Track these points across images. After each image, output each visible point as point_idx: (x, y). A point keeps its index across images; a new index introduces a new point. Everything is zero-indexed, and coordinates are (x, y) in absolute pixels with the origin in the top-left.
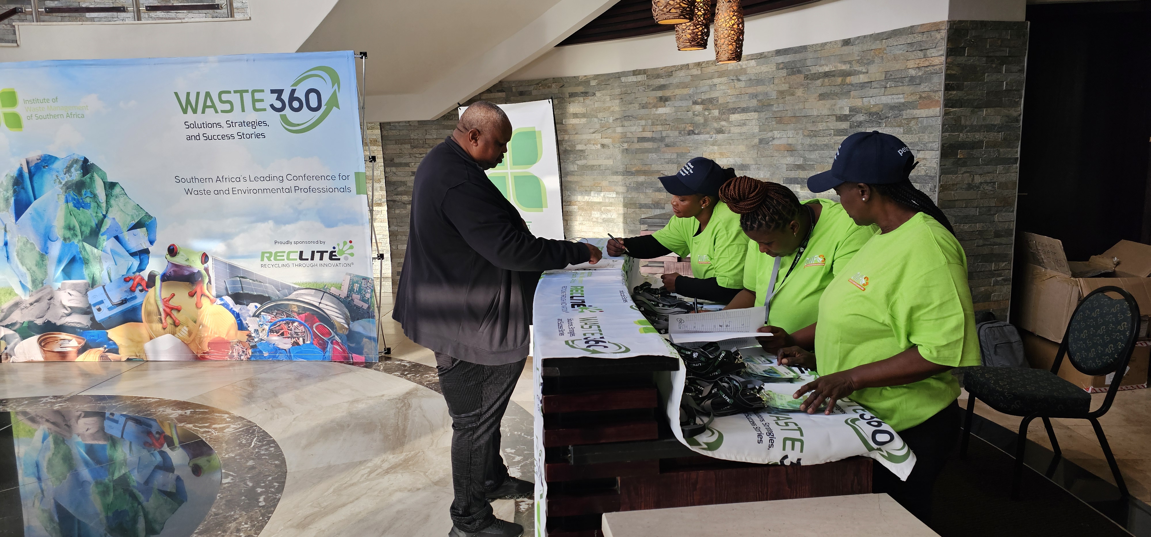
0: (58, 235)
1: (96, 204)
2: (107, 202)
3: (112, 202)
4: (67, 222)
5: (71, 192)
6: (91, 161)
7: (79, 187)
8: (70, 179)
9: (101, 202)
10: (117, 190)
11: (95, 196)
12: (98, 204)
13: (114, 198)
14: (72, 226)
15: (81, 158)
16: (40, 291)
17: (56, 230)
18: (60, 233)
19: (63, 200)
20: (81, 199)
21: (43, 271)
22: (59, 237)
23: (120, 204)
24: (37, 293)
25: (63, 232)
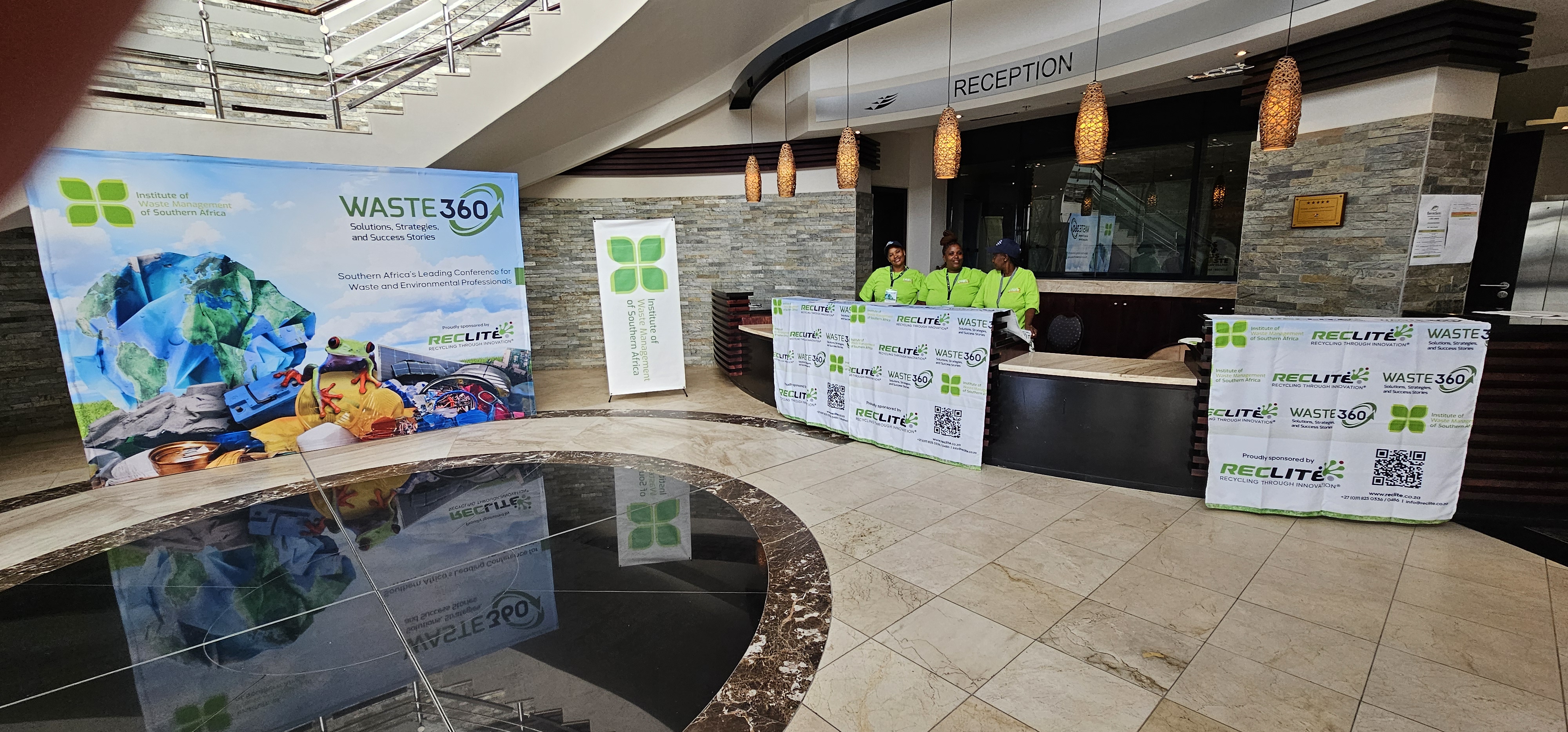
0: (184, 338)
1: (239, 303)
2: (254, 300)
3: (260, 300)
4: (198, 323)
5: (205, 292)
6: (234, 259)
7: (216, 286)
8: (204, 278)
9: (246, 300)
10: (266, 289)
11: (238, 296)
12: (241, 303)
13: (262, 296)
14: (204, 327)
15: (220, 256)
16: (153, 401)
17: (181, 333)
18: (187, 336)
19: (193, 301)
20: (219, 298)
21: (159, 378)
22: (185, 339)
23: (271, 302)
24: (149, 403)
25: (191, 335)
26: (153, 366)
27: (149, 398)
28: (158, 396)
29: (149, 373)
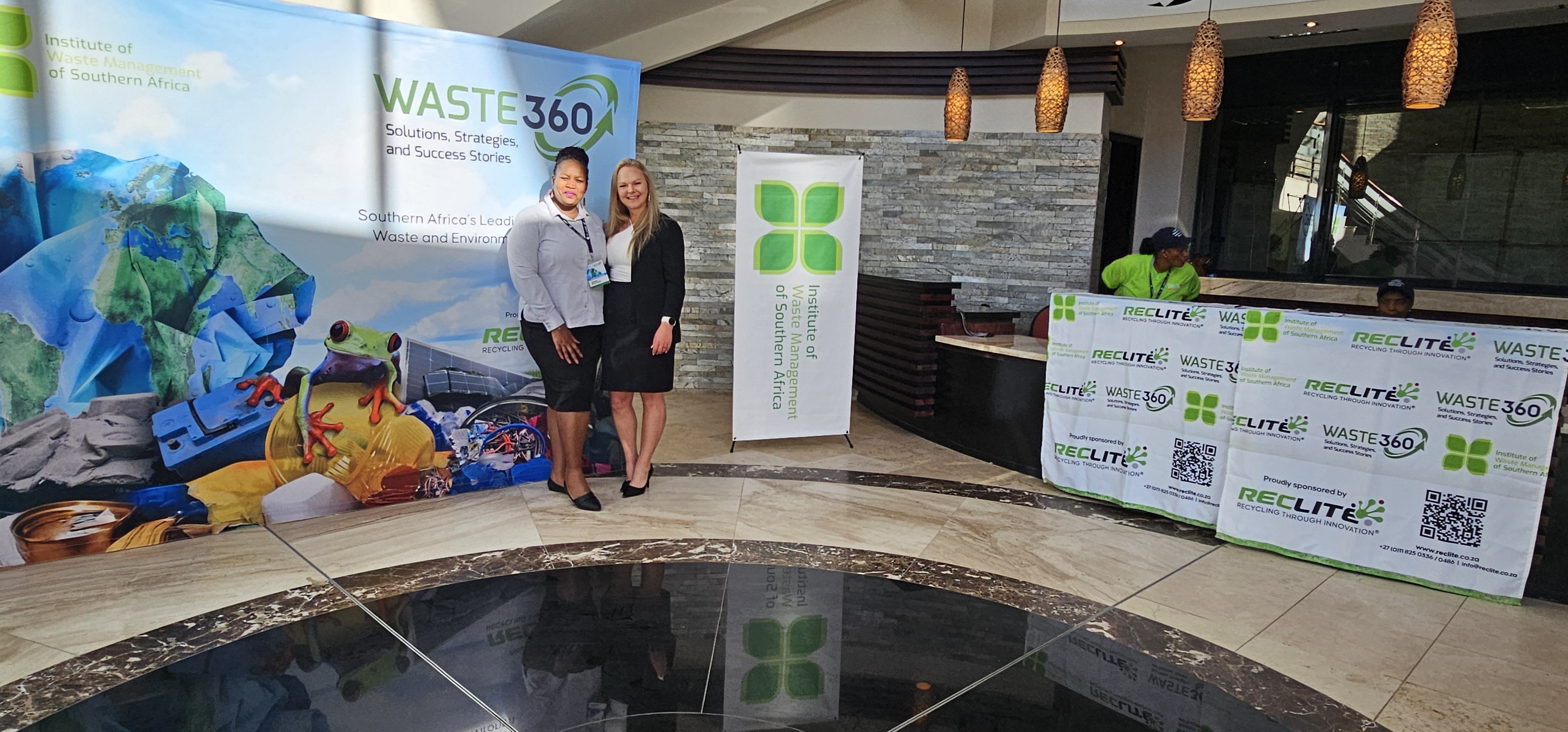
0: (96, 309)
1: (194, 251)
2: (220, 248)
3: (231, 247)
4: (123, 284)
5: (141, 227)
6: (195, 170)
7: (160, 217)
8: (139, 202)
9: (207, 247)
10: (242, 228)
11: (193, 237)
12: (198, 250)
13: (235, 240)
14: (132, 291)
15: (172, 164)
16: (32, 423)
17: (93, 299)
18: (102, 305)
19: (119, 242)
20: (163, 240)
21: (47, 380)
22: (99, 312)
23: (248, 253)
24: (23, 427)
25: (109, 304)
26: (37, 358)
27: (25, 418)
28: (41, 415)
29: (30, 371)
